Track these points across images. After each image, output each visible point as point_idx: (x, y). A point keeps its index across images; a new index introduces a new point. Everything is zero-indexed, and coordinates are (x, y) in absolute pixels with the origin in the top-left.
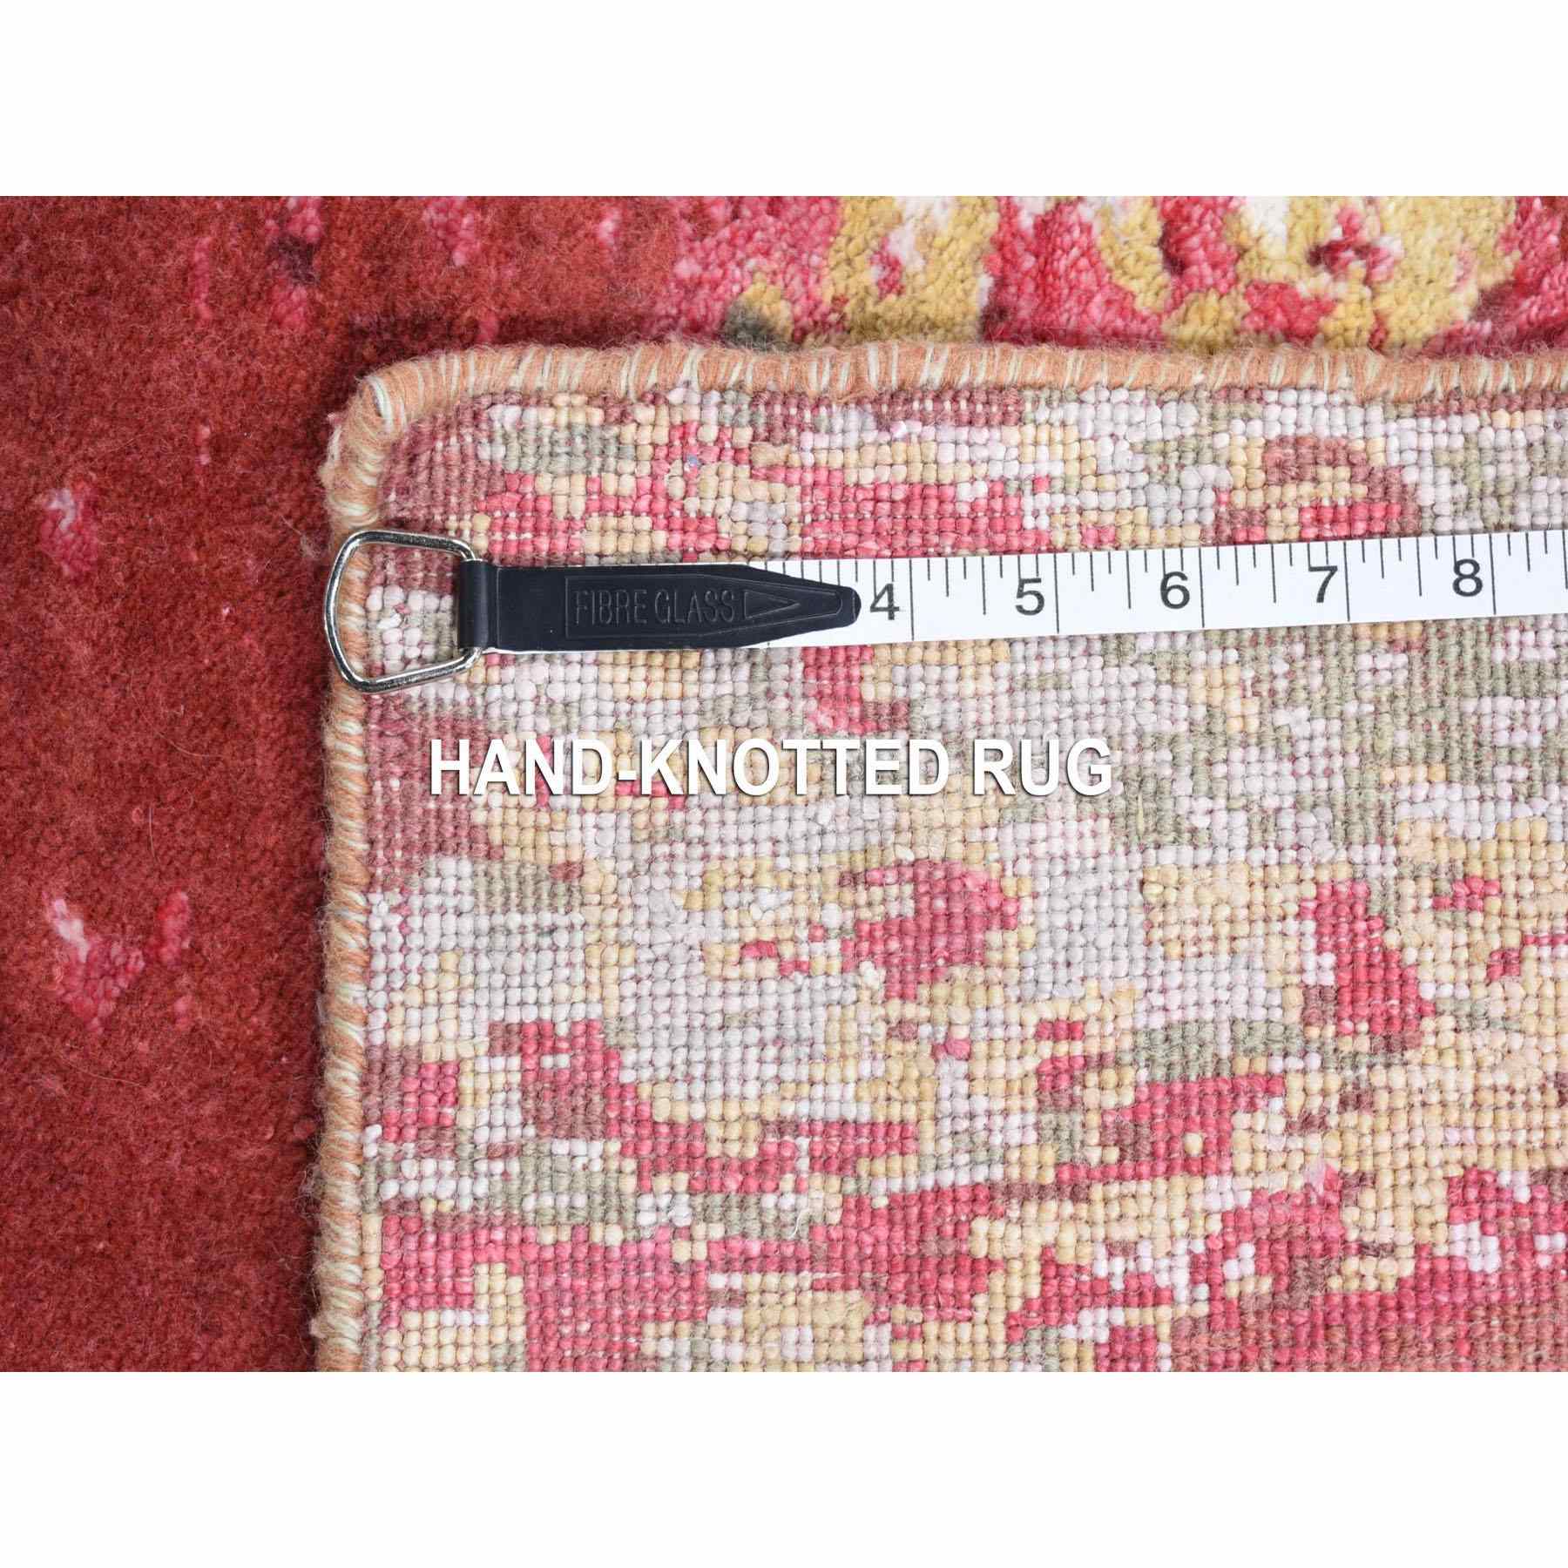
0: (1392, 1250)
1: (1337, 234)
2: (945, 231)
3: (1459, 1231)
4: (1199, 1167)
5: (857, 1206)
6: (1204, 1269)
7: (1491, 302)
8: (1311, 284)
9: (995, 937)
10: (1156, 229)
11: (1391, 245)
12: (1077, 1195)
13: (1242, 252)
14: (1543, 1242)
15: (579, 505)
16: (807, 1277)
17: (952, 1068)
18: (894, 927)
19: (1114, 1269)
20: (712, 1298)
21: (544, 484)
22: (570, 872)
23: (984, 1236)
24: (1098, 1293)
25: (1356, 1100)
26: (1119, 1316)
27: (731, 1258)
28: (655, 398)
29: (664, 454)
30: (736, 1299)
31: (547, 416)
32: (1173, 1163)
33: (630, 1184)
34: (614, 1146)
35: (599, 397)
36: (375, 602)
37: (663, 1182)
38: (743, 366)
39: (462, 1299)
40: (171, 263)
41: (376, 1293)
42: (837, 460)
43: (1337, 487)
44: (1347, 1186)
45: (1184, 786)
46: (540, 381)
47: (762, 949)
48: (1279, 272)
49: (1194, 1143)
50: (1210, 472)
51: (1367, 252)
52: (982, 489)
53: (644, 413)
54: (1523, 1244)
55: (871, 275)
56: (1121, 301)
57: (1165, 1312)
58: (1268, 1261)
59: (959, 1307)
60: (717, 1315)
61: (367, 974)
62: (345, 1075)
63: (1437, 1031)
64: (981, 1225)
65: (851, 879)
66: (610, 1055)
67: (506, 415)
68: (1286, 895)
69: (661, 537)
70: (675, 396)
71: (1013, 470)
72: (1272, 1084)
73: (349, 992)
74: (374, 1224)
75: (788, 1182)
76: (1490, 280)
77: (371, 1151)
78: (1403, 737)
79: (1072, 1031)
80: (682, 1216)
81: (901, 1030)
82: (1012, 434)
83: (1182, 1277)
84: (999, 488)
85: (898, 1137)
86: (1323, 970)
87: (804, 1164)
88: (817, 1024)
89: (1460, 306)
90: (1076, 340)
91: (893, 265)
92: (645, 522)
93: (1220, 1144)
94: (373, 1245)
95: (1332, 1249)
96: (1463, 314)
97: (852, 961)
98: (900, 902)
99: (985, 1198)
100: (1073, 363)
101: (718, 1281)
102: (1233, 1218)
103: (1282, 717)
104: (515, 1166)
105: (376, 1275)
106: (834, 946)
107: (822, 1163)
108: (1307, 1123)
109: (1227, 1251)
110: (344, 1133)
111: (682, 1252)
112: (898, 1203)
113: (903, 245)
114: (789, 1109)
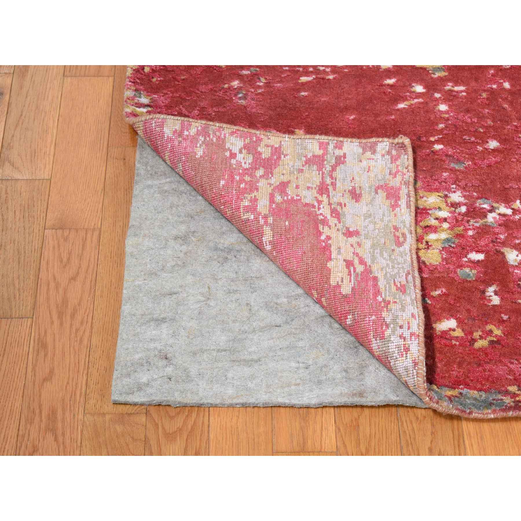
0: (323, 229)
1: (430, 244)
2: (427, 203)
3: (325, 236)
4: (331, 215)
5: (328, 185)
6: (321, 214)
7: (424, 263)
8: (424, 241)
9: (354, 200)
10: (429, 225)
11: (429, 251)
12: (328, 205)
13: (427, 234)
14: (324, 243)
15: (397, 164)
16: (321, 180)
17: (341, 195)
18: (355, 191)
19: (321, 206)
20: (319, 172)
21: (399, 160)
22: (361, 161)
23: (325, 196)
24: (319, 205)
25: (338, 230)
26: (317, 206)
27: (323, 173)
28: (408, 171)
29: (402, 173)
30: (319, 174)
31: (406, 161)
32: (332, 212)
33: (330, 164)
34: (334, 163)
35: (408, 166)
36: (388, 143)
37: (330, 167)
38: (412, 180)
39: (320, 149)
40: (417, 127)
41: (320, 141)
42: (402, 189)
43: (401, 239)
44: (330, 227)
45: (370, 220)
46: (410, 160)
47: (353, 179)
48: (425, 238)
49: (334, 215)
50: (402, 227)
51: (428, 248)
52: (400, 204)
53: (407, 170)
54: (324, 241)
55: (421, 195)
56: (421, 221)
57: (317, 210)
58: (322, 219)
59: (318, 193)
60: (317, 172)
61: (351, 142)
62: (341, 139)
63: (345, 238)
64: (326, 195)
65: (360, 187)
66: (343, 163)
67: (406, 157)
68: (358, 228)
69: (394, 172)
70: (408, 173)
71: (402, 207)
72: (340, 222)
73: (349, 140)
74: (327, 141)
75: (330, 179)
76: (426, 262)
77: (334, 141)
78: (375, 241)
79: (345, 206)
80: (327, 169)
81: (345, 191)
82: (406, 207)
83: (321, 212)
84: (400, 206)
85: (334, 189)
86: (351, 230)
87: (332, 181)
88: (346, 183)
89: (423, 259)
90: (416, 216)
91: (423, 198)
92: (396, 170)
93: (334, 217)
94: (325, 141)
95: (323, 225)
96: (422, 259)
97: (353, 187)
98: (358, 192)
99: (328, 196)
100: (413, 214)
101: (321, 172)
102: (326, 217)
103: (377, 230)
104: (332, 154)
105: (322, 141)
106: (354, 185)
107: (332, 183)
108: (336, 225)
109: (323, 216)
110: (336, 138)
111: (324, 169)
112: (328, 189)
113: (425, 199)
114: (337, 180)
